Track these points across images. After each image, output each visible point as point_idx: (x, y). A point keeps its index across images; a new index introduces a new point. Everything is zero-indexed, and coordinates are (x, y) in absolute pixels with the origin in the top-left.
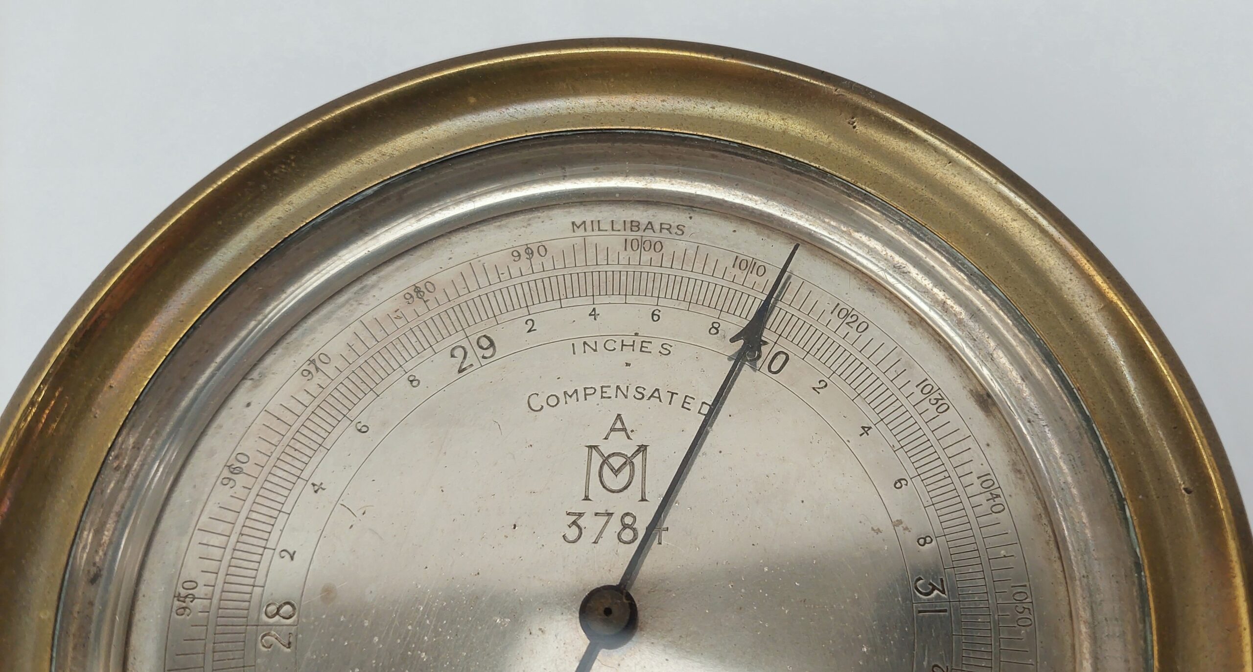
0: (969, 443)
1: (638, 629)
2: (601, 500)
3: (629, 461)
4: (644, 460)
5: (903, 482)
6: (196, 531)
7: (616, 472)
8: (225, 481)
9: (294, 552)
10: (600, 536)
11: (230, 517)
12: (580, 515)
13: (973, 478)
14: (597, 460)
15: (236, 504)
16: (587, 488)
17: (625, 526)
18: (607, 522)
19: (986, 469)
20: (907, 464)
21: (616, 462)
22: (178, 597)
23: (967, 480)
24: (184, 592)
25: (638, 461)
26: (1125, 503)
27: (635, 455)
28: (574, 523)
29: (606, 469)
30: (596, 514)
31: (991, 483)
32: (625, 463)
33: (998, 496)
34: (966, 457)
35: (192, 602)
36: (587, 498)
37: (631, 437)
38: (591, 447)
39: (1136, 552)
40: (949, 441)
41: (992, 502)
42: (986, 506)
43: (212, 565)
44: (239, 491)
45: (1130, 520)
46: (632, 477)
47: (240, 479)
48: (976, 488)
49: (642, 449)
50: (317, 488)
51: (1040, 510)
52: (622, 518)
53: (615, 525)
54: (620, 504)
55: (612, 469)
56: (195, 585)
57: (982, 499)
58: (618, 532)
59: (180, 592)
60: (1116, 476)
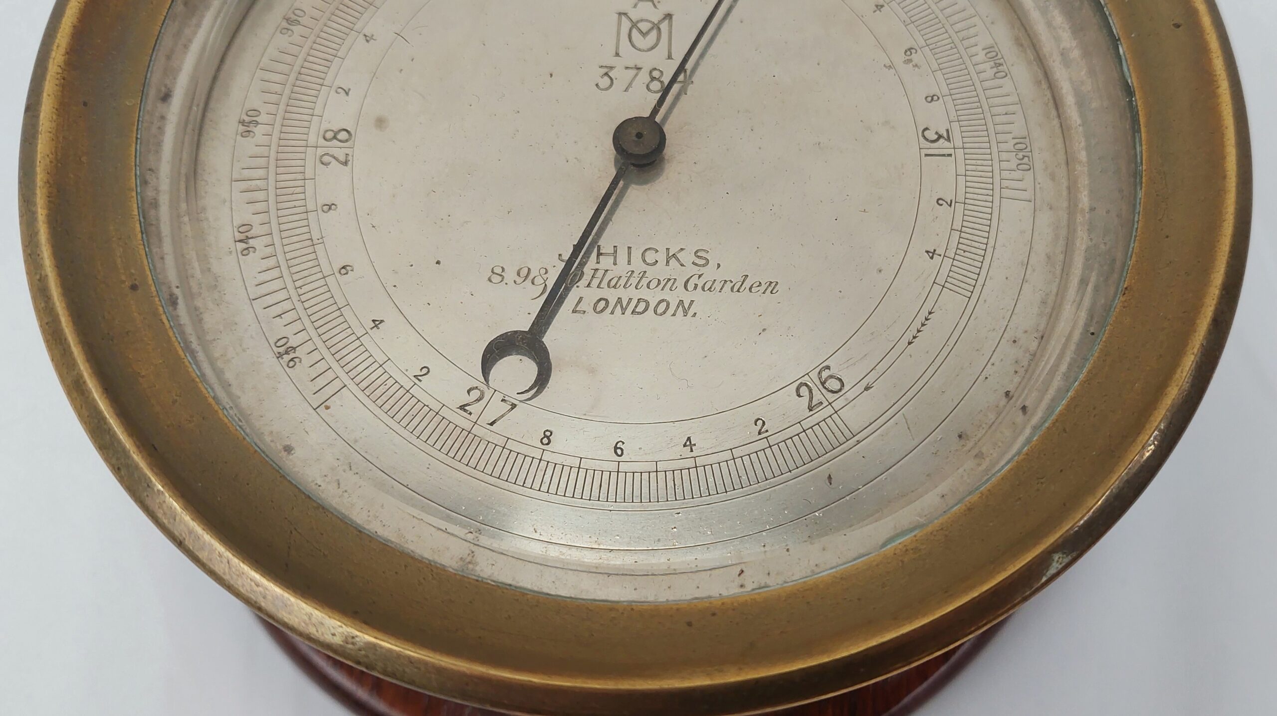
0: (976, 20)
1: (666, 162)
2: (629, 56)
3: (656, 27)
4: (670, 26)
5: (913, 51)
6: (258, 70)
7: (644, 34)
8: (284, 31)
9: (349, 90)
10: (630, 85)
11: (289, 59)
12: (611, 68)
13: (978, 49)
14: (626, 25)
15: (294, 49)
16: (617, 48)
17: (653, 79)
18: (636, 75)
19: (989, 41)
20: (917, 35)
21: (644, 27)
22: (242, 122)
23: (973, 50)
24: (247, 119)
25: (664, 26)
26: (1119, 43)
27: (660, 22)
28: (606, 74)
29: (635, 32)
30: (627, 68)
31: (994, 54)
32: (652, 28)
33: (1000, 65)
34: (972, 31)
35: (255, 127)
36: (617, 55)
37: (658, 7)
38: (620, 14)
39: (1127, 82)
40: (956, 18)
41: (995, 70)
42: (990, 73)
43: (274, 98)
44: (296, 38)
45: (1123, 57)
46: (659, 39)
47: (297, 29)
48: (981, 57)
49: (669, 16)
50: (368, 39)
51: (1041, 76)
52: (651, 72)
53: (644, 77)
54: (648, 61)
55: (641, 32)
56: (258, 113)
57: (987, 66)
58: (647, 83)
59: (245, 119)
60: (1111, 22)
